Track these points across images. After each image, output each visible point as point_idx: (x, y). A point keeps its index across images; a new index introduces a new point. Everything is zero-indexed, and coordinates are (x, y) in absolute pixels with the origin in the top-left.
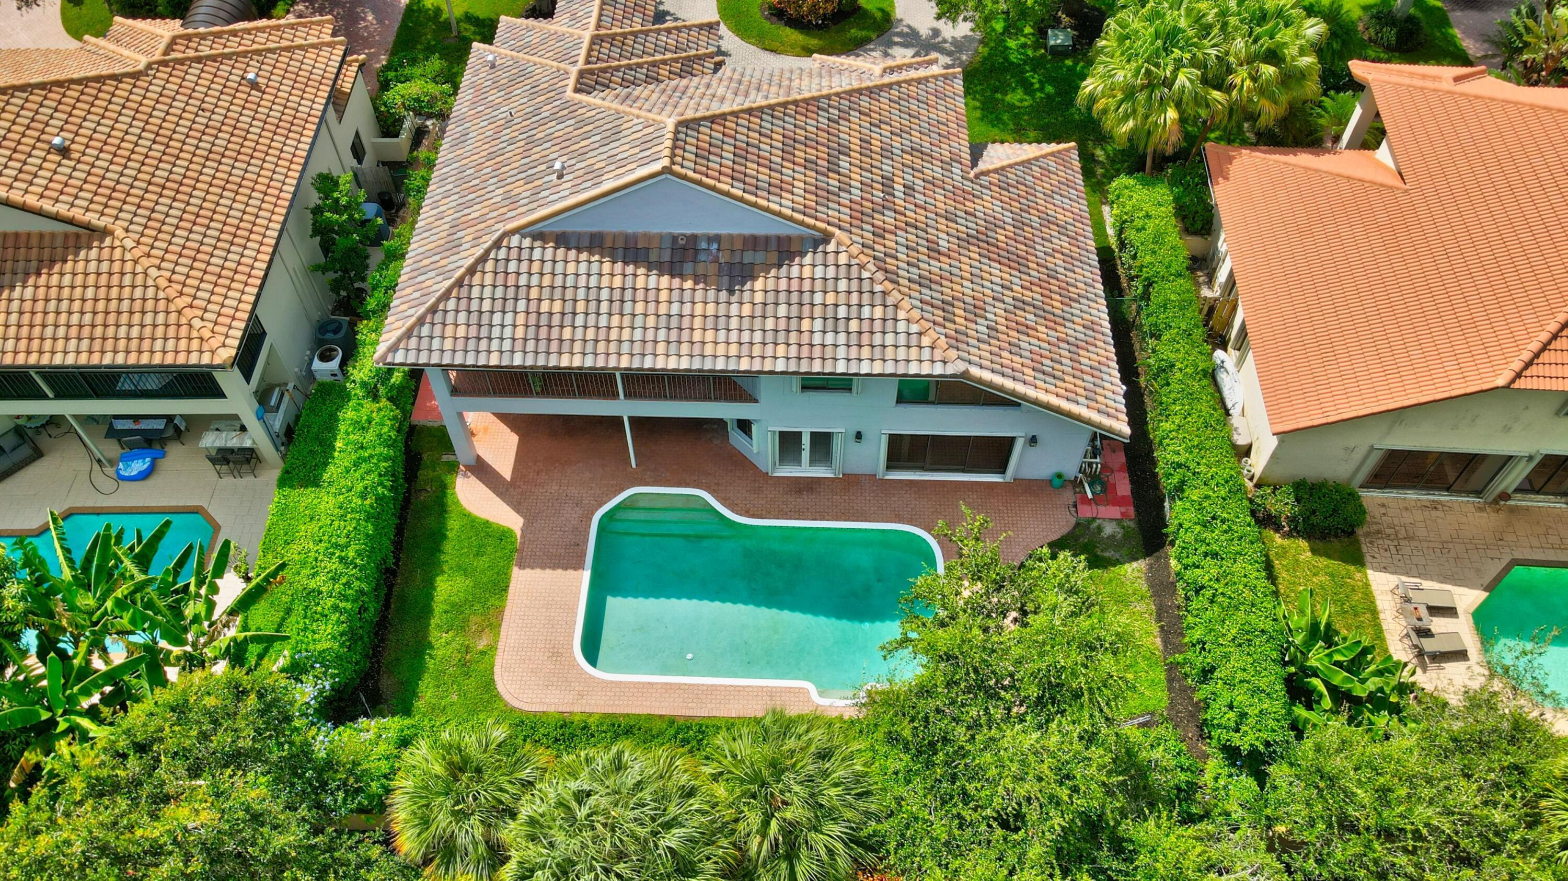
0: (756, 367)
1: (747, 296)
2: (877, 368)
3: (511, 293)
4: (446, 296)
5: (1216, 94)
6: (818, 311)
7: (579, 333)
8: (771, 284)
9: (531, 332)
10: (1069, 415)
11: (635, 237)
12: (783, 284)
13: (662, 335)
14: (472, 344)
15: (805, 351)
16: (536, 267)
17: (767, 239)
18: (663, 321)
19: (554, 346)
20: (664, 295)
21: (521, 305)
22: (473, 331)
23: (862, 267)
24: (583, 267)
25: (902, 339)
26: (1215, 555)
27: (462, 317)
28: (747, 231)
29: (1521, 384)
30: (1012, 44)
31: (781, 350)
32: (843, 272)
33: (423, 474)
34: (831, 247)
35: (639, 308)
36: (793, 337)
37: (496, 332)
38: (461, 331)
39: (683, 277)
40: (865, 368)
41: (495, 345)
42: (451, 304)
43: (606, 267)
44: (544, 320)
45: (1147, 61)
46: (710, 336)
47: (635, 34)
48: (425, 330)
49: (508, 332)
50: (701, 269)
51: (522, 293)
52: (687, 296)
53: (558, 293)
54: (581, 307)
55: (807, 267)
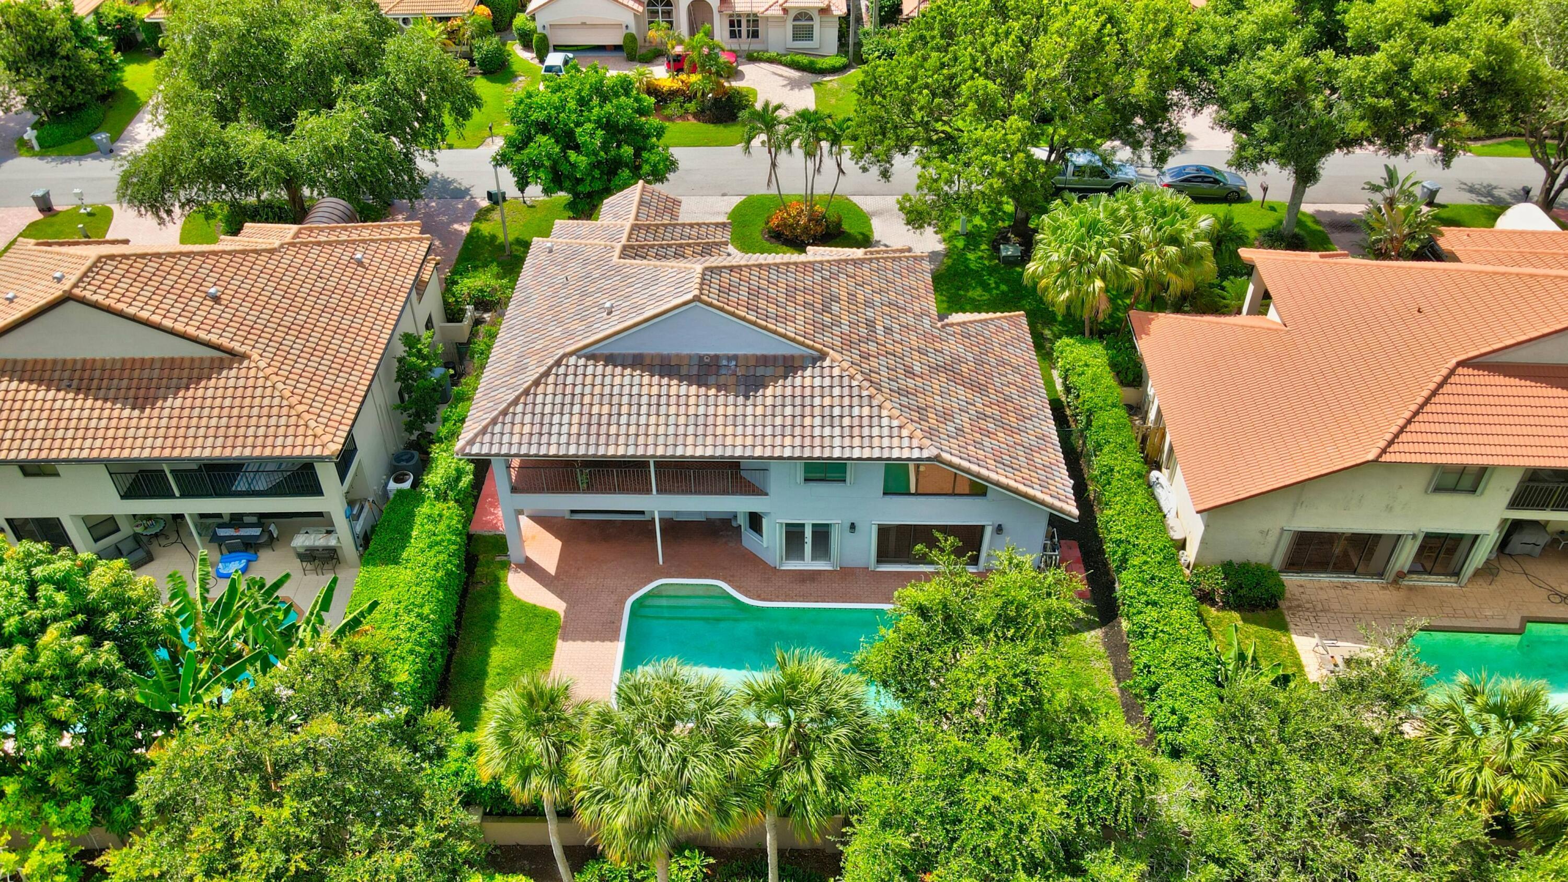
0: (768, 453)
1: (759, 400)
2: (866, 453)
3: (568, 399)
4: (515, 402)
5: (1133, 270)
6: (817, 411)
7: (623, 429)
8: (779, 391)
9: (584, 429)
10: (1026, 496)
11: (669, 357)
12: (789, 391)
13: (691, 429)
14: (535, 439)
15: (807, 441)
16: (589, 380)
17: (775, 358)
18: (692, 420)
19: (603, 439)
20: (692, 400)
21: (576, 408)
22: (536, 429)
23: (852, 377)
24: (627, 380)
25: (886, 431)
26: (1155, 604)
27: (528, 418)
28: (759, 352)
29: (1386, 458)
30: (971, 256)
31: (788, 441)
32: (836, 381)
33: (479, 570)
34: (827, 363)
35: (673, 410)
36: (798, 431)
37: (555, 429)
38: (527, 429)
39: (708, 387)
40: (856, 454)
41: (554, 439)
42: (520, 408)
43: (646, 380)
44: (595, 420)
45: (1076, 243)
46: (730, 430)
47: (666, 226)
48: (498, 429)
49: (565, 429)
50: (722, 380)
51: (577, 399)
52: (711, 400)
53: (606, 399)
54: (625, 409)
55: (807, 378)
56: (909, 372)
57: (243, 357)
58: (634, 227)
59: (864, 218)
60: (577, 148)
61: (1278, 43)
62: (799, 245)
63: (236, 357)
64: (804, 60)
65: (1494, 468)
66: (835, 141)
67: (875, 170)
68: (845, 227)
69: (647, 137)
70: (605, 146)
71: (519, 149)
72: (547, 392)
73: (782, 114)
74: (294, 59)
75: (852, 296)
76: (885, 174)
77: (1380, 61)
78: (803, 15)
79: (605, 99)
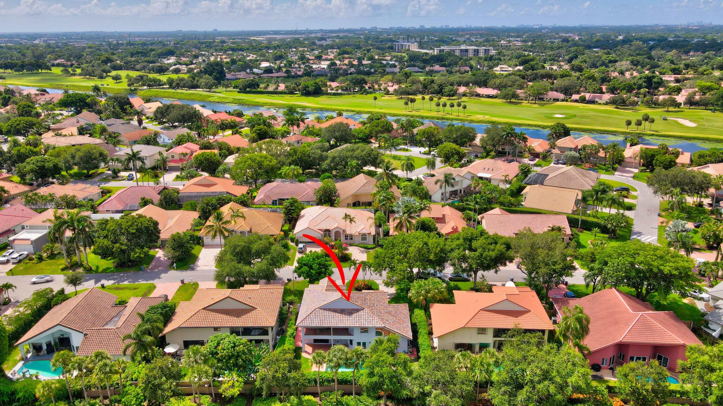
0: (353, 326)
1: (352, 317)
2: (372, 326)
5: (429, 295)
6: (363, 318)
7: (327, 322)
8: (356, 315)
9: (320, 322)
11: (335, 309)
12: (358, 315)
13: (339, 322)
15: (361, 324)
16: (320, 313)
17: (355, 309)
18: (339, 320)
19: (323, 324)
20: (340, 317)
21: (318, 318)
22: (311, 322)
23: (369, 313)
24: (327, 313)
25: (375, 322)
27: (309, 320)
28: (352, 308)
29: (467, 326)
31: (357, 324)
32: (366, 313)
33: (298, 352)
34: (365, 310)
35: (336, 318)
36: (359, 322)
37: (314, 322)
39: (342, 314)
40: (370, 326)
42: (308, 318)
43: (331, 313)
44: (322, 320)
45: (418, 289)
46: (346, 322)
48: (304, 321)
50: (345, 313)
51: (318, 316)
52: (343, 317)
53: (324, 316)
54: (327, 318)
55: (361, 313)
56: (381, 313)
57: (256, 308)
58: (327, 286)
59: (377, 285)
60: (312, 269)
61: (459, 249)
62: (361, 290)
63: (255, 308)
64: (365, 246)
65: (487, 328)
66: (369, 268)
67: (378, 274)
68: (373, 287)
69: (327, 267)
70: (318, 269)
71: (299, 269)
72: (312, 316)
73: (358, 262)
74: (254, 251)
75: (370, 299)
76: (381, 275)
77: (477, 253)
78: (364, 235)
79: (318, 259)
